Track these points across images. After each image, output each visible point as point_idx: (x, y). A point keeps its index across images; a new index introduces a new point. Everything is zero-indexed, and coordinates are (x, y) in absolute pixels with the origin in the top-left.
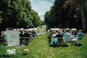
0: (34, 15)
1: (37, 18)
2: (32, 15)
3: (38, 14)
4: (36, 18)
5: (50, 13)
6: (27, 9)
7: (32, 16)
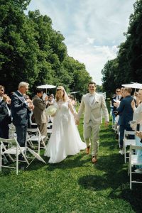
0: (75, 71)
1: (84, 79)
2: (71, 70)
3: (84, 68)
4: (81, 78)
5: (117, 64)
6: (55, 54)
7: (71, 73)
